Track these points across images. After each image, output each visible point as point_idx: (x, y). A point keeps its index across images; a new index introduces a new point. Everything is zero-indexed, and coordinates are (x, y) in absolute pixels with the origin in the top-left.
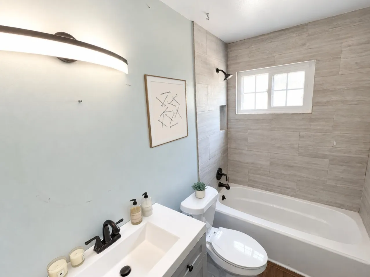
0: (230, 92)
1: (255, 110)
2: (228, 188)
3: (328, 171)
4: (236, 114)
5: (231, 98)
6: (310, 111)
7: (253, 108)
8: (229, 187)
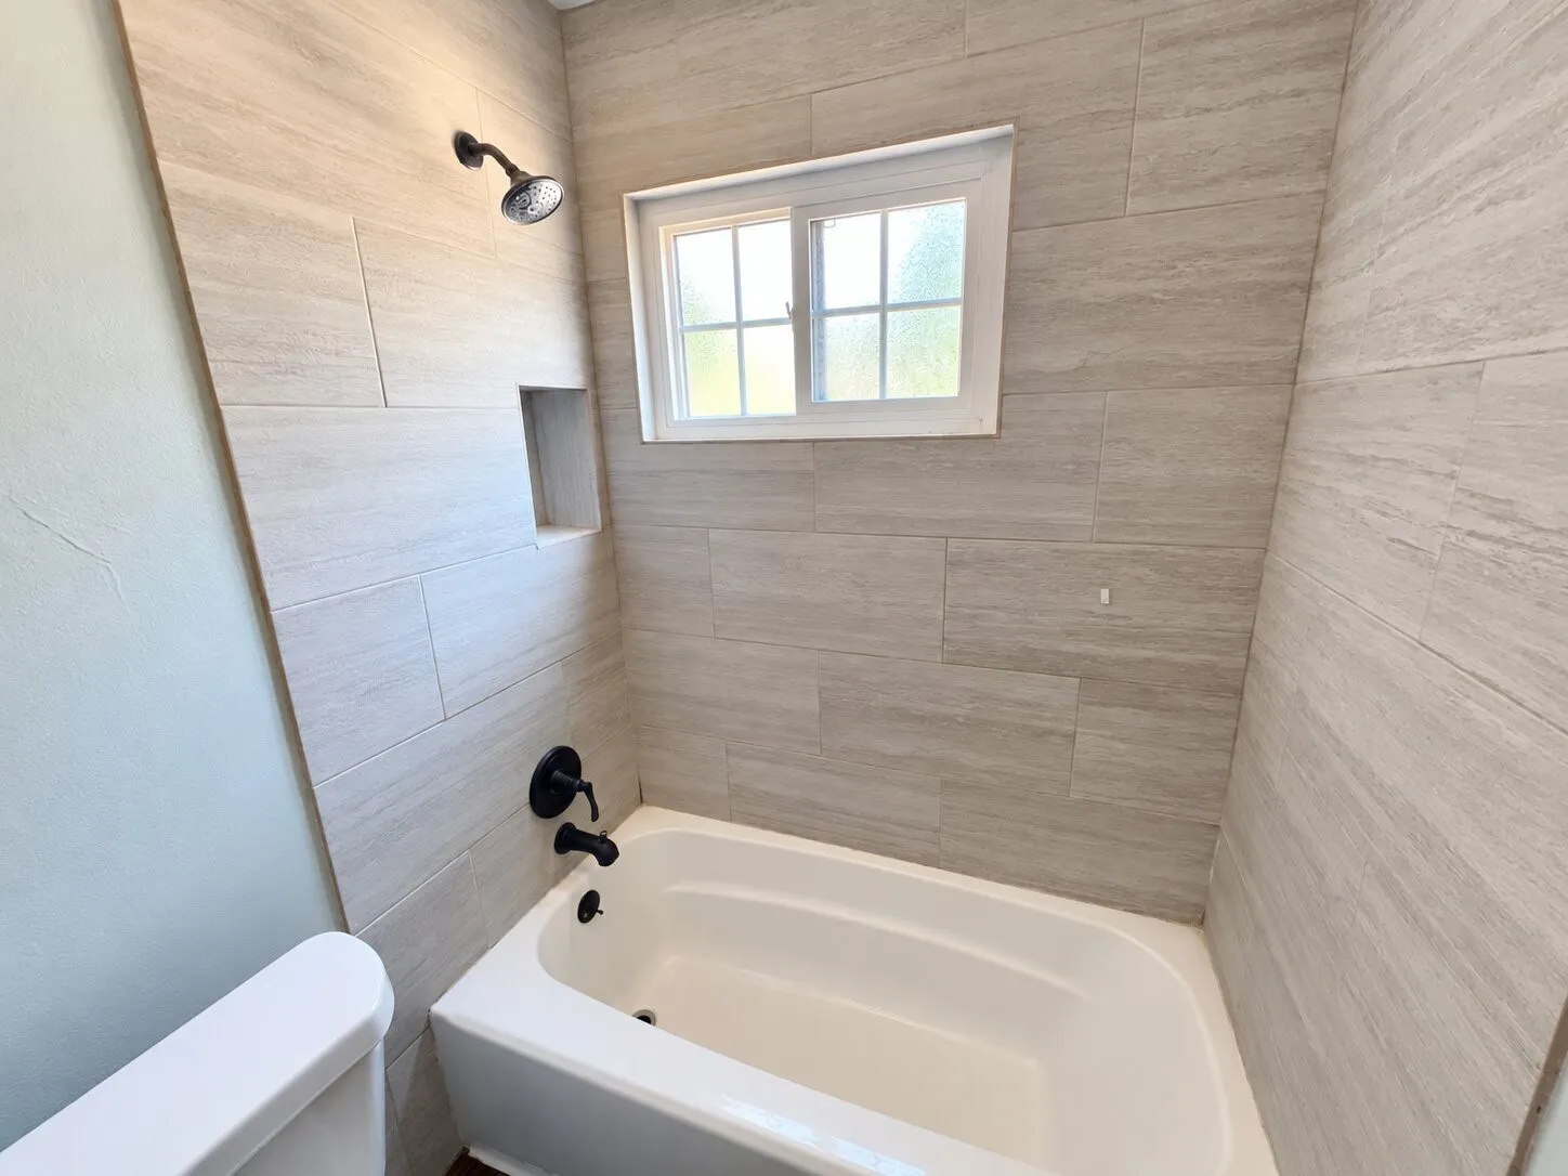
0: (606, 315)
1: (744, 421)
2: (607, 854)
3: (1074, 736)
4: (644, 443)
5: (608, 349)
6: (990, 427)
7: (736, 412)
8: (613, 846)
